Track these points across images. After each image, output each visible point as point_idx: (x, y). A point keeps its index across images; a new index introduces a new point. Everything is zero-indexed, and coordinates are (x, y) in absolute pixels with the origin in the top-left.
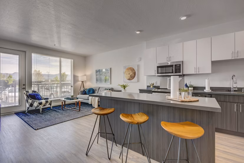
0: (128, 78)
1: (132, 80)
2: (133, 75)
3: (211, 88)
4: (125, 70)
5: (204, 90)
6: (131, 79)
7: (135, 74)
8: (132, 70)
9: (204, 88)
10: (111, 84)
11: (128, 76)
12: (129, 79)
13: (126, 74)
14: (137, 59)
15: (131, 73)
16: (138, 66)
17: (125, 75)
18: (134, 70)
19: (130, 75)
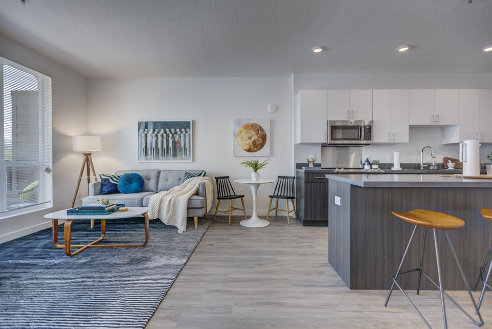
0: (248, 147)
1: (256, 151)
2: (261, 141)
3: (402, 165)
4: (238, 129)
5: (392, 168)
6: (255, 149)
7: (264, 138)
8: (258, 129)
9: (392, 165)
10: (193, 160)
11: (247, 142)
12: (249, 150)
13: (242, 139)
14: (269, 107)
15: (255, 137)
16: (272, 122)
17: (239, 139)
18: (261, 129)
19: (253, 140)
